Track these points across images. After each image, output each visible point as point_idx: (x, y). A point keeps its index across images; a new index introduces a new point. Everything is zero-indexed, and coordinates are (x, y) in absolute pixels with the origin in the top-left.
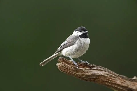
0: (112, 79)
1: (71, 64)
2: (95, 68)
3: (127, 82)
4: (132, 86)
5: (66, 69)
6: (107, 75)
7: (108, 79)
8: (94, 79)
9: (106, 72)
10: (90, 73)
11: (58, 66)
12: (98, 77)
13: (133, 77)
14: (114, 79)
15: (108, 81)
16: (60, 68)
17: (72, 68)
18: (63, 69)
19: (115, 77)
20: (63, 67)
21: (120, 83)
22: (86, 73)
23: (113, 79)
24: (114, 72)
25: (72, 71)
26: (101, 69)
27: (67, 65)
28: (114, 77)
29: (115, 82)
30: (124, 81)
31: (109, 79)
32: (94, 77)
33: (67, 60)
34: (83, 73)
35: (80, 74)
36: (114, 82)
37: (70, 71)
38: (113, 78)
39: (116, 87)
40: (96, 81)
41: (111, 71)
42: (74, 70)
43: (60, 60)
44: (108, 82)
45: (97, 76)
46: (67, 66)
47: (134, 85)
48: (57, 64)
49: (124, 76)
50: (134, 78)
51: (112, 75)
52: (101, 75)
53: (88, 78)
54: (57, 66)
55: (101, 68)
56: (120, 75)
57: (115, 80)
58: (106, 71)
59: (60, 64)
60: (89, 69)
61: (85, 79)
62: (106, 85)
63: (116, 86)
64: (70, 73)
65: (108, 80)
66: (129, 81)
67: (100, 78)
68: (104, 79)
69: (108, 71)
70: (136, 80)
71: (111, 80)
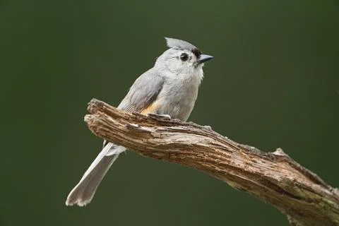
0: (221, 154)
1: (121, 117)
2: (180, 128)
3: (260, 161)
4: (271, 172)
5: (108, 130)
6: (211, 145)
7: (212, 154)
8: (177, 154)
9: (207, 138)
10: (169, 141)
11: (89, 123)
12: (188, 149)
13: (275, 151)
14: (228, 154)
15: (212, 159)
16: (95, 128)
17: (123, 127)
18: (101, 130)
19: (231, 149)
20: (100, 124)
21: (242, 166)
22: (158, 140)
23: (225, 155)
24: (226, 138)
25: (122, 135)
26: (195, 130)
27: (110, 118)
28: (226, 150)
29: (229, 162)
30: (253, 159)
31: (215, 155)
32: (177, 150)
33: (111, 107)
34: (151, 140)
35: (141, 142)
36: (227, 163)
37: (119, 134)
38: (224, 153)
39: (231, 176)
40: (184, 160)
41: (219, 135)
42: (128, 133)
43: (94, 106)
44: (214, 163)
45: (184, 147)
46: (112, 122)
47: (276, 169)
48: (87, 118)
49: (253, 148)
50: (278, 152)
51: (221, 144)
52: (195, 146)
53: (163, 152)
54: (86, 123)
55: (195, 127)
56: (241, 145)
57: (229, 157)
58: (206, 135)
59: (93, 116)
60: (166, 131)
61: (156, 154)
62: (206, 169)
63: (232, 173)
64: (117, 139)
65: (213, 157)
66: (265, 159)
67: (192, 152)
68: (202, 155)
69: (213, 136)
70: (281, 156)
71: (219, 156)
